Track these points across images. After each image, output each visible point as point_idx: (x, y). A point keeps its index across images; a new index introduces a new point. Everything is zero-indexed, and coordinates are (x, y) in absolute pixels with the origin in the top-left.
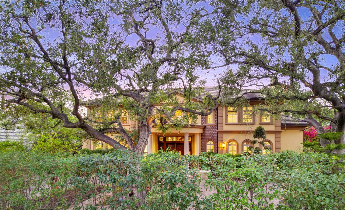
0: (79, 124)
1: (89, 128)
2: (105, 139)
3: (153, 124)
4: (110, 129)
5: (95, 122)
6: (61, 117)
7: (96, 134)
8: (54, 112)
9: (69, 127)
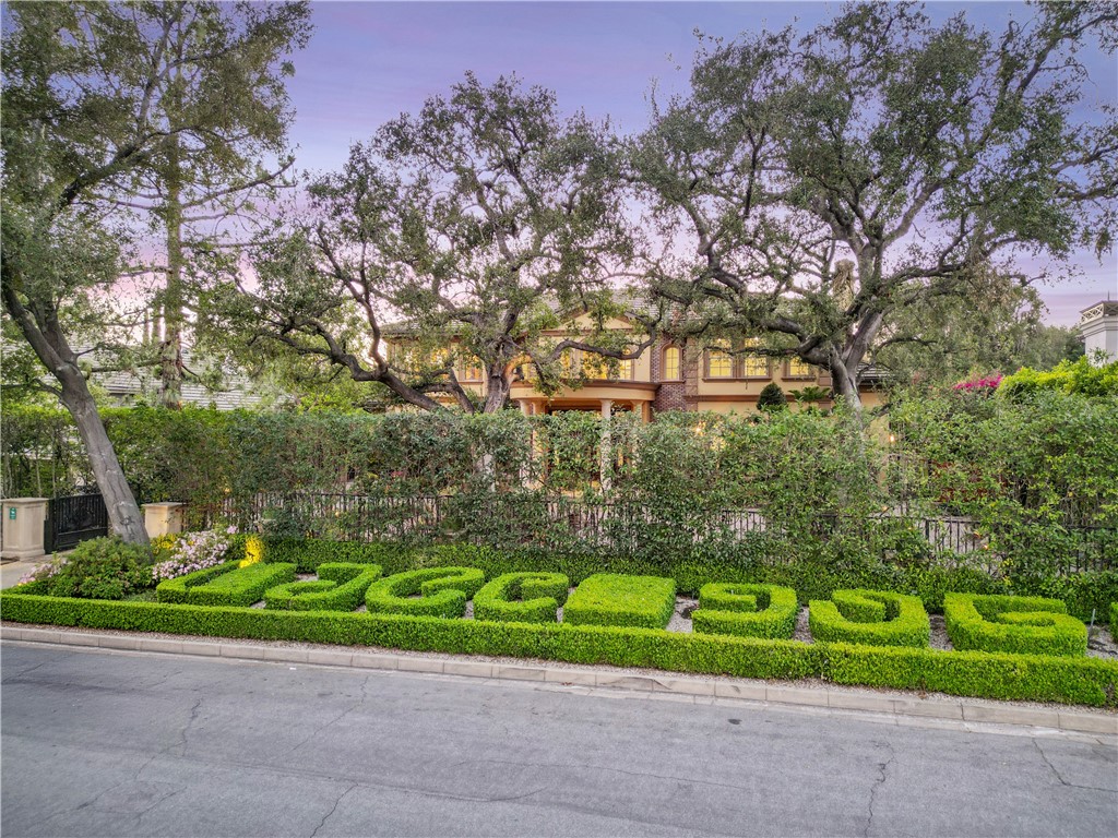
0: (378, 373)
1: (395, 381)
2: (424, 403)
3: (514, 376)
4: (433, 385)
5: (405, 372)
6: (347, 361)
7: (407, 392)
8: (335, 353)
9: (360, 380)
